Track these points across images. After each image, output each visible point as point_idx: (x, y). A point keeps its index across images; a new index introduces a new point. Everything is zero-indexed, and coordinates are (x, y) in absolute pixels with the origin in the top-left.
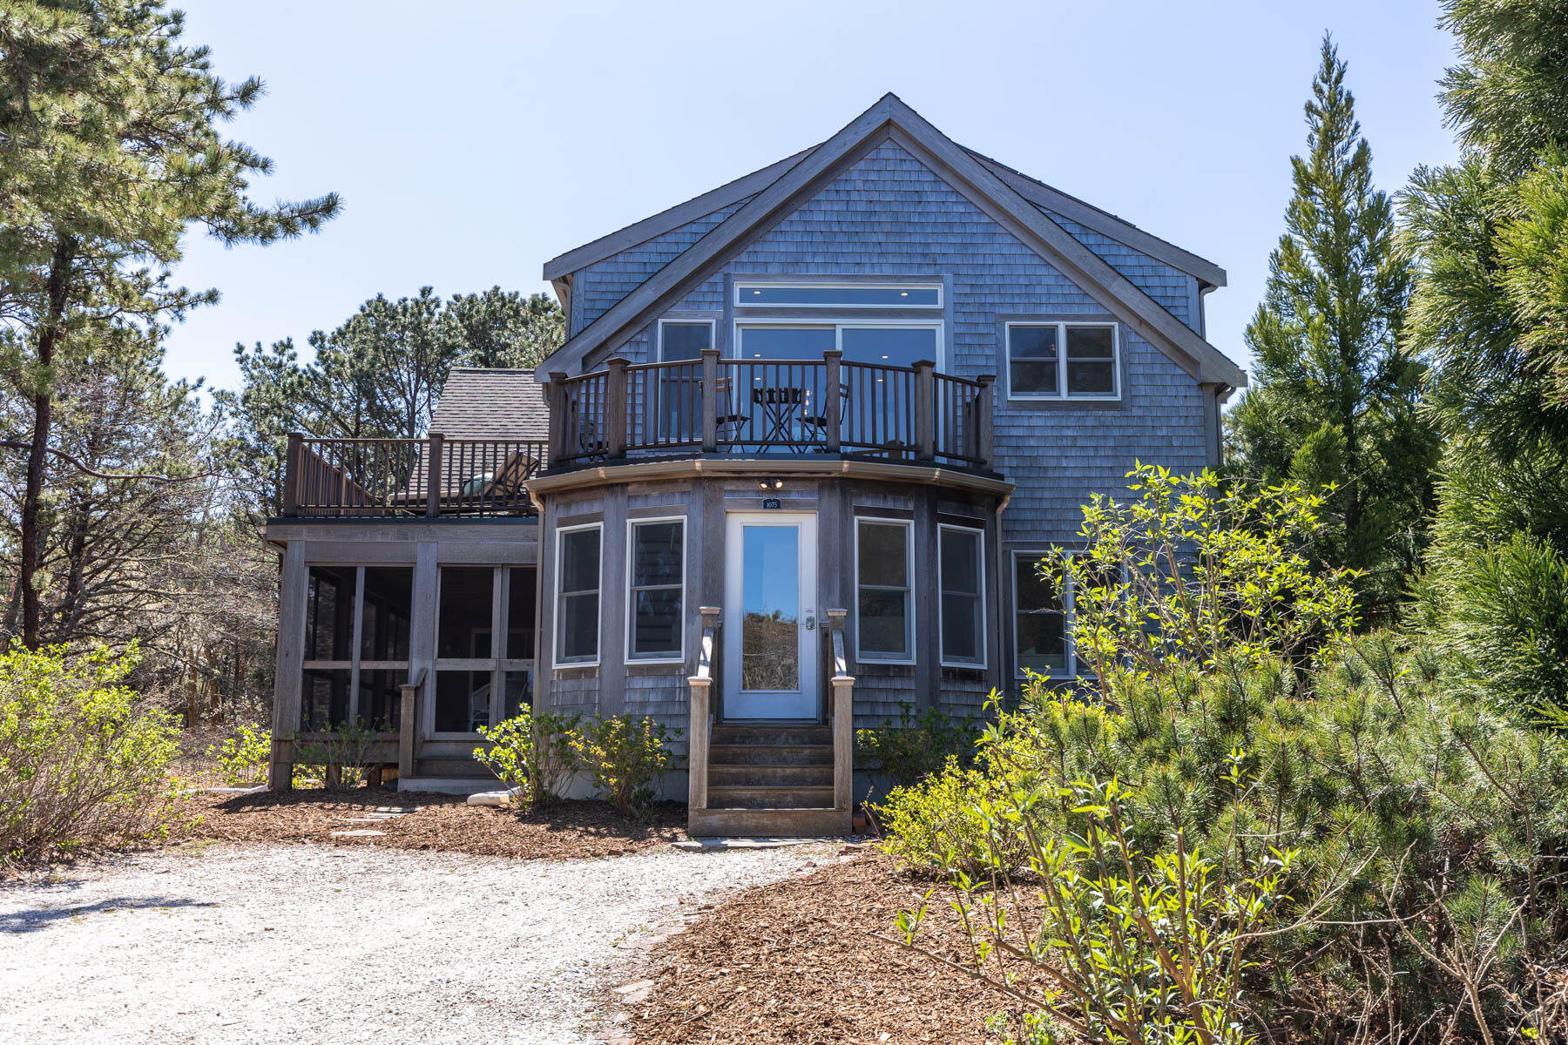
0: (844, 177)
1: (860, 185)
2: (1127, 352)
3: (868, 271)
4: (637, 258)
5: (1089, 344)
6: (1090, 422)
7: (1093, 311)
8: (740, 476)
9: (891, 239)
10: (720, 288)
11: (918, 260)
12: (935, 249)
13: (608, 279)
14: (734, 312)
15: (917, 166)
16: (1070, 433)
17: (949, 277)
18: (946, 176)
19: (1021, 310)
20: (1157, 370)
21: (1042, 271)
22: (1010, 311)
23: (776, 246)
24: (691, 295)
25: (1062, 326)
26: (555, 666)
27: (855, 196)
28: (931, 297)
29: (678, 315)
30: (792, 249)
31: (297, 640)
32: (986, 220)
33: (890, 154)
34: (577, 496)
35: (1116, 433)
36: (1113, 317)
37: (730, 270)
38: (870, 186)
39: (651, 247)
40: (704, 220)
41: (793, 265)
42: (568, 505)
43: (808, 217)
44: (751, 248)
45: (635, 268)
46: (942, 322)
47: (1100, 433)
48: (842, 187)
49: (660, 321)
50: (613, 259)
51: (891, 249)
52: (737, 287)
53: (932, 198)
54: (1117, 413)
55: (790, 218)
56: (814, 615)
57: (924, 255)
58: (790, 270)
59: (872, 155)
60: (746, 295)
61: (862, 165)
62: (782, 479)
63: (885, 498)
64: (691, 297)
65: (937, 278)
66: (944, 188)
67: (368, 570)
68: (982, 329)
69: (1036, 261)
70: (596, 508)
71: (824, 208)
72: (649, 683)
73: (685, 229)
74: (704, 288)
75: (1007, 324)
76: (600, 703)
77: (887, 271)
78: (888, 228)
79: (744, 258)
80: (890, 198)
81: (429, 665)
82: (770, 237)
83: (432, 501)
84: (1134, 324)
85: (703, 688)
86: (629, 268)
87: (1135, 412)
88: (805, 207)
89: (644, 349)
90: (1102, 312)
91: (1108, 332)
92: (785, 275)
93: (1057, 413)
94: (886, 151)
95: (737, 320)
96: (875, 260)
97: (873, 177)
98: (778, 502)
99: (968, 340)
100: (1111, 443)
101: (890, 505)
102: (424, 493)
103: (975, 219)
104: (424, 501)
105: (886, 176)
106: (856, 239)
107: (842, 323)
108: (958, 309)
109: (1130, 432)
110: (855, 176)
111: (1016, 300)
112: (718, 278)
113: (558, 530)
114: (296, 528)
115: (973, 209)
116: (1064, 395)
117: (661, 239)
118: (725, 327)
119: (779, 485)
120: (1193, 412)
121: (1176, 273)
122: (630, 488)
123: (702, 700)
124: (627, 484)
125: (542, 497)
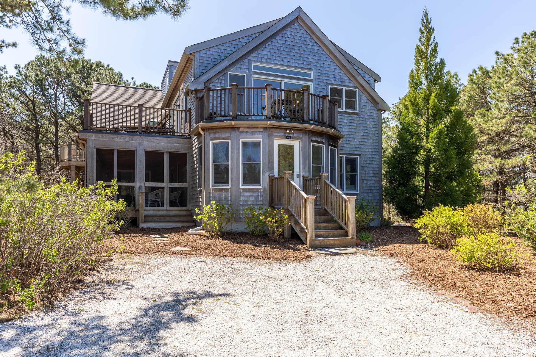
0: (284, 32)
1: (289, 36)
2: (360, 99)
3: (291, 64)
4: (217, 50)
5: (351, 94)
6: (350, 118)
7: (352, 85)
8: (280, 128)
9: (299, 55)
10: (247, 64)
11: (305, 63)
12: (310, 60)
13: (207, 56)
14: (251, 73)
15: (306, 33)
16: (345, 121)
17: (314, 69)
18: (314, 37)
19: (333, 82)
20: (367, 105)
21: (339, 71)
22: (330, 82)
23: (265, 52)
24: (238, 65)
25: (344, 88)
26: (211, 187)
27: (287, 39)
28: (309, 75)
29: (234, 72)
30: (269, 54)
31: (93, 175)
32: (324, 53)
33: (297, 27)
34: (219, 130)
35: (357, 122)
36: (357, 88)
37: (250, 58)
38: (292, 37)
39: (220, 47)
40: (238, 40)
41: (269, 60)
42: (215, 133)
43: (274, 44)
44: (256, 52)
45: (216, 54)
46: (312, 83)
47: (353, 122)
48: (284, 35)
49: (229, 73)
50: (209, 49)
51: (298, 58)
52: (253, 64)
53: (310, 43)
54: (357, 116)
55: (268, 43)
56: (299, 173)
57: (307, 61)
58: (269, 61)
59: (292, 26)
60: (255, 67)
61: (289, 29)
62: (293, 129)
63: (318, 138)
64: (238, 66)
65: (311, 69)
66: (313, 41)
67: (119, 151)
68: (323, 87)
69: (337, 68)
70: (227, 135)
71: (279, 41)
72: (249, 194)
73: (232, 42)
74: (242, 63)
75: (330, 86)
76: (231, 200)
77: (297, 65)
78: (297, 51)
79: (254, 55)
80: (298, 41)
81: (142, 184)
82: (262, 49)
83: (140, 128)
84: (362, 90)
85: (313, 199)
86: (214, 53)
87: (362, 116)
88: (273, 40)
89: (223, 82)
90: (354, 85)
91: (355, 91)
92: (267, 63)
93: (342, 115)
94: (296, 26)
95: (253, 75)
96: (293, 61)
97: (293, 34)
98: (290, 137)
99: (319, 90)
100: (355, 125)
101: (319, 140)
102: (137, 125)
103: (321, 52)
104: (137, 128)
105: (296, 34)
106: (288, 53)
107: (284, 80)
108: (317, 80)
109: (360, 122)
110: (288, 33)
111: (332, 79)
112: (246, 60)
113: (211, 142)
114: (90, 134)
115: (321, 49)
116: (344, 110)
117: (224, 45)
118: (249, 77)
119: (292, 131)
120: (376, 118)
121: (369, 76)
122: (241, 129)
123: (313, 203)
124: (239, 128)
125: (203, 130)
